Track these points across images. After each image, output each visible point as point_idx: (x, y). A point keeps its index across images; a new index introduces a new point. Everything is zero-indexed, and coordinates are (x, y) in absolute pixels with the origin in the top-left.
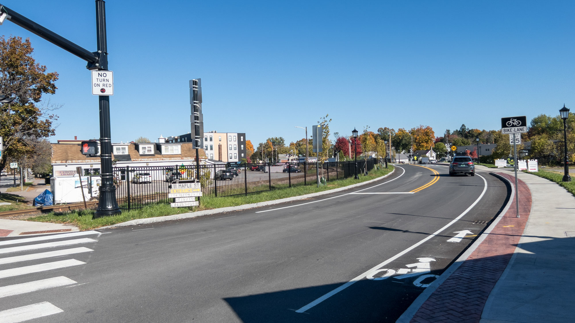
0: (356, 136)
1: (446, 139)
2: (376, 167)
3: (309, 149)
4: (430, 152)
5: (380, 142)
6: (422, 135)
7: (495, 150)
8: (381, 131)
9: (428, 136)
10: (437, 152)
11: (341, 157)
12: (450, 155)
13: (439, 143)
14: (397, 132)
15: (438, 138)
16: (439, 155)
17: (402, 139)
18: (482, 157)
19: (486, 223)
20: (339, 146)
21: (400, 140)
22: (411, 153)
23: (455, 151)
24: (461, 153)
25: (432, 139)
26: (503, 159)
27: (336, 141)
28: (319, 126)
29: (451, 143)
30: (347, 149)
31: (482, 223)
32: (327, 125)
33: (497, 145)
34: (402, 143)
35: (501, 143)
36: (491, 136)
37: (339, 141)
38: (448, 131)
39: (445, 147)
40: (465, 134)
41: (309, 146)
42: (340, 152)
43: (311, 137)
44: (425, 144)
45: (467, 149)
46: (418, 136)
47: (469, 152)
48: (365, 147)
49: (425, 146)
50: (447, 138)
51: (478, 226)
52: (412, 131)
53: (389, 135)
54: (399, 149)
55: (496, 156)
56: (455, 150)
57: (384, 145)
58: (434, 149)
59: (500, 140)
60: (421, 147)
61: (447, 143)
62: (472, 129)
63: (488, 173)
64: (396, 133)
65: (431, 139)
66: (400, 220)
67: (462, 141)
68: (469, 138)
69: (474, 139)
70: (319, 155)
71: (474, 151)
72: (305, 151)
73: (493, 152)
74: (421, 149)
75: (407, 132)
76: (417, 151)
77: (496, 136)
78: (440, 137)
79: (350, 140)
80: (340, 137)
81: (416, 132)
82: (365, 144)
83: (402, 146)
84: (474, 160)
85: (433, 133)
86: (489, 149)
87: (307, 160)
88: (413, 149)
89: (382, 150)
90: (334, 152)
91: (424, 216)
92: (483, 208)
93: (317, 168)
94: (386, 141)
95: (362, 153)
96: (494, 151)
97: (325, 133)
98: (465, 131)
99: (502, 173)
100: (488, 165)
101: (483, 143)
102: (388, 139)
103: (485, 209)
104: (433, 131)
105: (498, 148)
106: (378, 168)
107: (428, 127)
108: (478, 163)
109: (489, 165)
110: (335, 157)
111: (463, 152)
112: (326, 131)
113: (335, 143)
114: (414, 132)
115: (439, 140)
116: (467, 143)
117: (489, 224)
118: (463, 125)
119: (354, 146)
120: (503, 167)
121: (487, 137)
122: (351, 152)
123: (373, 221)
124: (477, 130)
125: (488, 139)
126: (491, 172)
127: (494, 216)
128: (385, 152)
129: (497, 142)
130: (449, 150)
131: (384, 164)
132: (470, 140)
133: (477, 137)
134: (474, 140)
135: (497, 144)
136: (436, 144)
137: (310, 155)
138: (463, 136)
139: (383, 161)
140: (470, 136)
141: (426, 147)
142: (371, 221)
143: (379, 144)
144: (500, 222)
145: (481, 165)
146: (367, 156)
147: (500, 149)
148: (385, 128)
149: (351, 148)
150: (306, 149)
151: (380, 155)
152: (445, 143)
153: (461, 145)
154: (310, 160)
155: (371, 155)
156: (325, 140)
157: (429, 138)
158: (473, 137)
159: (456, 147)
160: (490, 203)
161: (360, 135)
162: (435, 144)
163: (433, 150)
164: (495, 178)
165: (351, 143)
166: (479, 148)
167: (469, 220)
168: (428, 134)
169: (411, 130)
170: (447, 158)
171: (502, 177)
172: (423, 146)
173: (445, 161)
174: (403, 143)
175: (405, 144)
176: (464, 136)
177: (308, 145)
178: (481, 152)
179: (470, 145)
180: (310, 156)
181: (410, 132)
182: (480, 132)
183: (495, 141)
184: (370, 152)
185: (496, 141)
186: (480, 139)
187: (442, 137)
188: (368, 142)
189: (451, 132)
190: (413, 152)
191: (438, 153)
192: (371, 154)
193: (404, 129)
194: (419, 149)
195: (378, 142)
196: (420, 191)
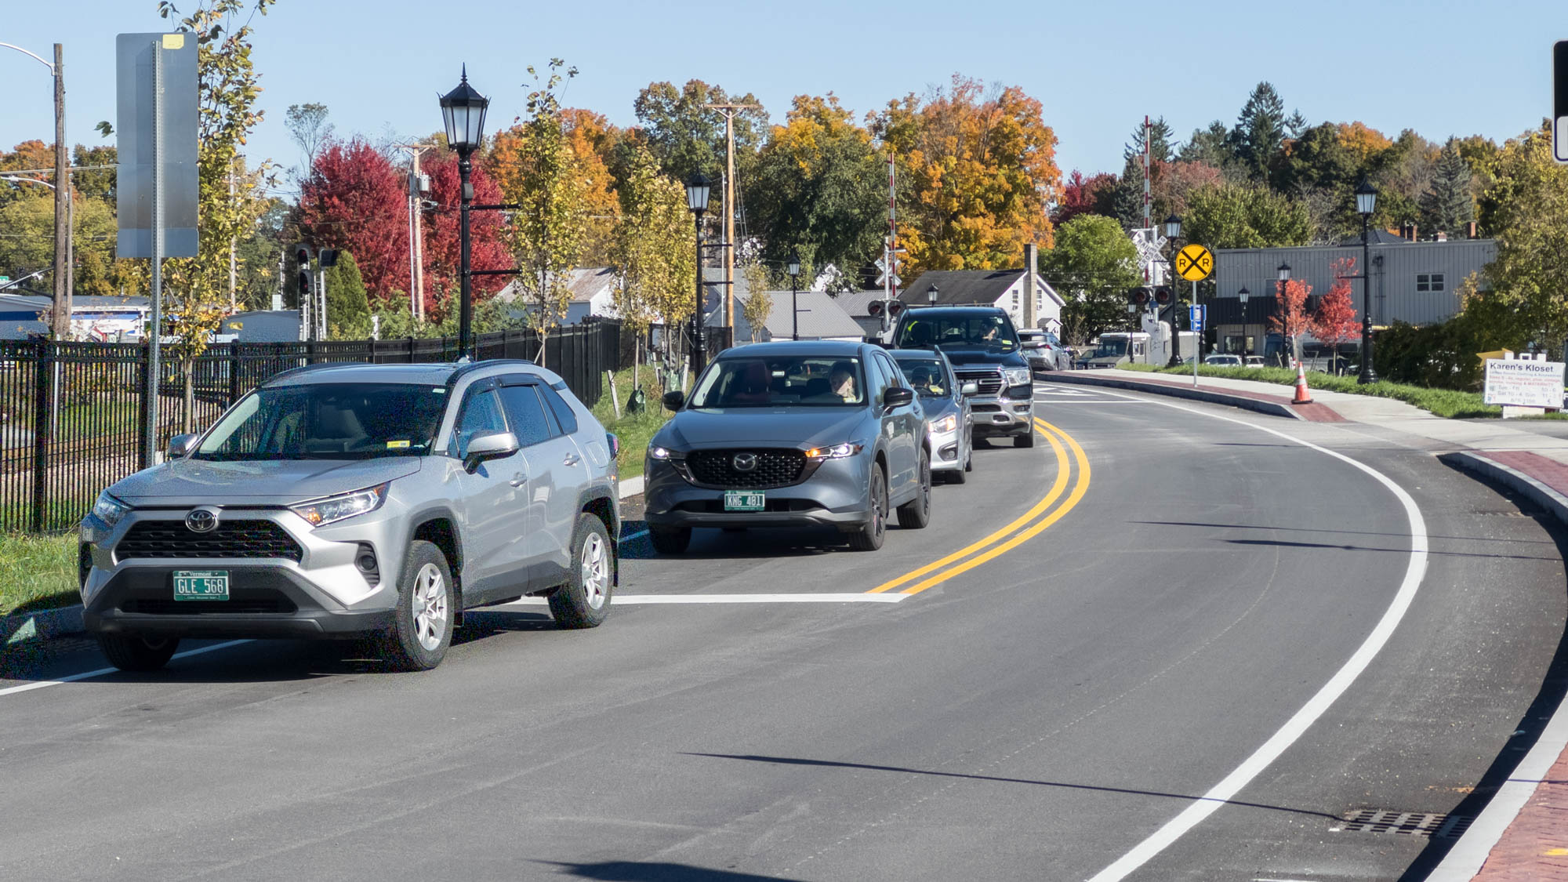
0: (472, 140)
1: (1139, 190)
2: (622, 390)
3: (80, 231)
4: (1019, 284)
5: (658, 195)
6: (967, 155)
7: (1484, 281)
8: (658, 107)
9: (1009, 159)
10: (1075, 285)
11: (341, 306)
12: (1161, 317)
13: (1091, 219)
14: (785, 123)
15: (1083, 181)
16: (1089, 313)
17: (818, 181)
18: (1388, 338)
19: (1424, 824)
20: (329, 219)
21: (807, 185)
22: (882, 288)
23: (1200, 284)
24: (1244, 298)
25: (1041, 187)
26: (1537, 350)
27: (305, 172)
28: (174, 42)
29: (1172, 220)
30: (389, 245)
31: (1392, 830)
32: (240, 35)
33: (1500, 245)
34: (818, 208)
35: (1530, 231)
36: (1459, 178)
37: (333, 176)
38: (1155, 131)
39: (1131, 252)
40: (1275, 159)
41: (79, 208)
42: (337, 268)
43: (106, 128)
44: (984, 225)
45: (1284, 275)
46: (939, 157)
47: (1298, 292)
48: (538, 231)
49: (984, 241)
50: (1147, 187)
51: (1366, 850)
52: (895, 116)
53: (722, 145)
54: (795, 258)
55: (1488, 327)
56: (1201, 276)
57: (687, 222)
58: (1052, 265)
59: (1524, 214)
60: (956, 242)
61: (1143, 223)
62: (1326, 125)
63: (1434, 454)
64: (774, 129)
65: (1028, 190)
66: (803, 808)
67: (1249, 208)
68: (1304, 189)
69: (1336, 196)
70: (170, 281)
71: (1333, 286)
72: (46, 247)
73: (1473, 302)
74: (958, 260)
75: (860, 123)
76: (926, 276)
77: (1493, 177)
78: (1093, 176)
79: (417, 171)
80: (336, 142)
81: (924, 129)
82: (543, 203)
83: (814, 229)
84: (1335, 357)
85: (1045, 139)
86: (1438, 278)
87: (61, 321)
88: (897, 262)
89: (668, 262)
90: (288, 263)
91: (980, 771)
92: (1402, 718)
93: (143, 388)
94: (698, 190)
95: (516, 272)
96: (1479, 292)
97: (218, 97)
98: (1275, 136)
99: (1529, 459)
100: (1431, 392)
101: (1402, 229)
102: (717, 174)
103: (1415, 725)
104: (1045, 124)
105: (1508, 268)
106: (638, 399)
107: (1008, 90)
108: (1364, 379)
109: (1442, 393)
110: (292, 300)
111: (1254, 295)
112: (230, 88)
113: (297, 188)
114: (905, 126)
115: (1089, 195)
116: (1289, 228)
117: (1442, 834)
118: (1263, 91)
119: (453, 219)
120: (1541, 412)
121: (1427, 185)
122: (427, 269)
123: (601, 820)
124: (1360, 132)
125: (1435, 202)
126: (1454, 445)
127: (1478, 778)
128: (694, 276)
129: (1503, 228)
130: (1157, 275)
131: (678, 372)
132: (1311, 208)
133: (1360, 183)
134: (1339, 203)
135: (1499, 238)
136: (1069, 228)
137: (82, 280)
138: (1260, 173)
139: (675, 347)
140: (1308, 179)
141: (995, 247)
142: (582, 819)
143: (648, 211)
144: (1522, 822)
145: (1381, 394)
146: (556, 306)
147: (1523, 279)
148: (694, 91)
149: (429, 237)
150: (53, 228)
151: (653, 299)
152: (1131, 219)
153: (1241, 243)
154: (87, 323)
155: (580, 299)
156: (220, 163)
157: (1021, 177)
158: (1331, 185)
159: (1207, 256)
160: (1452, 683)
161: (499, 137)
162: (1056, 225)
163: (1042, 268)
164: (1484, 494)
165: (422, 194)
166: (1372, 269)
167: (1302, 806)
168: (1008, 147)
169: (885, 113)
170: (1143, 336)
171: (1535, 483)
172: (970, 238)
173: (1127, 358)
174: (824, 208)
175: (841, 216)
176: (1268, 173)
177: (68, 192)
178: (1382, 297)
179: (1310, 243)
180: (85, 285)
181: (877, 128)
182: (1379, 147)
183: (1484, 221)
184: (577, 275)
185: (1492, 215)
186: (1381, 202)
187: (1112, 179)
188: (560, 186)
189: (1178, 139)
190: (898, 282)
191: (1082, 297)
192: (580, 284)
193: (833, 100)
194: (945, 264)
195: (637, 191)
196: (948, 583)
